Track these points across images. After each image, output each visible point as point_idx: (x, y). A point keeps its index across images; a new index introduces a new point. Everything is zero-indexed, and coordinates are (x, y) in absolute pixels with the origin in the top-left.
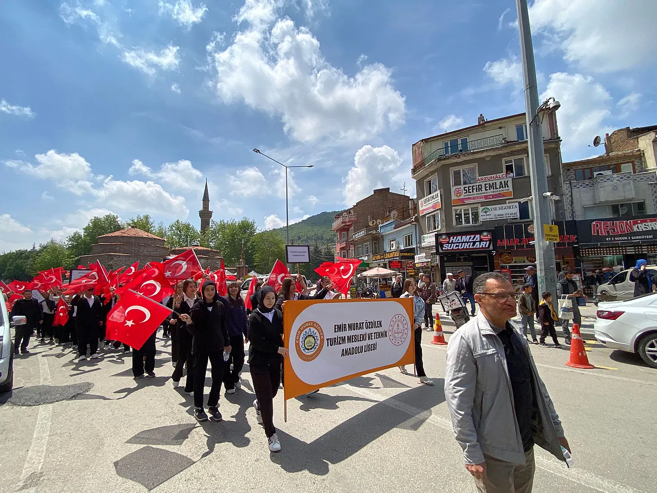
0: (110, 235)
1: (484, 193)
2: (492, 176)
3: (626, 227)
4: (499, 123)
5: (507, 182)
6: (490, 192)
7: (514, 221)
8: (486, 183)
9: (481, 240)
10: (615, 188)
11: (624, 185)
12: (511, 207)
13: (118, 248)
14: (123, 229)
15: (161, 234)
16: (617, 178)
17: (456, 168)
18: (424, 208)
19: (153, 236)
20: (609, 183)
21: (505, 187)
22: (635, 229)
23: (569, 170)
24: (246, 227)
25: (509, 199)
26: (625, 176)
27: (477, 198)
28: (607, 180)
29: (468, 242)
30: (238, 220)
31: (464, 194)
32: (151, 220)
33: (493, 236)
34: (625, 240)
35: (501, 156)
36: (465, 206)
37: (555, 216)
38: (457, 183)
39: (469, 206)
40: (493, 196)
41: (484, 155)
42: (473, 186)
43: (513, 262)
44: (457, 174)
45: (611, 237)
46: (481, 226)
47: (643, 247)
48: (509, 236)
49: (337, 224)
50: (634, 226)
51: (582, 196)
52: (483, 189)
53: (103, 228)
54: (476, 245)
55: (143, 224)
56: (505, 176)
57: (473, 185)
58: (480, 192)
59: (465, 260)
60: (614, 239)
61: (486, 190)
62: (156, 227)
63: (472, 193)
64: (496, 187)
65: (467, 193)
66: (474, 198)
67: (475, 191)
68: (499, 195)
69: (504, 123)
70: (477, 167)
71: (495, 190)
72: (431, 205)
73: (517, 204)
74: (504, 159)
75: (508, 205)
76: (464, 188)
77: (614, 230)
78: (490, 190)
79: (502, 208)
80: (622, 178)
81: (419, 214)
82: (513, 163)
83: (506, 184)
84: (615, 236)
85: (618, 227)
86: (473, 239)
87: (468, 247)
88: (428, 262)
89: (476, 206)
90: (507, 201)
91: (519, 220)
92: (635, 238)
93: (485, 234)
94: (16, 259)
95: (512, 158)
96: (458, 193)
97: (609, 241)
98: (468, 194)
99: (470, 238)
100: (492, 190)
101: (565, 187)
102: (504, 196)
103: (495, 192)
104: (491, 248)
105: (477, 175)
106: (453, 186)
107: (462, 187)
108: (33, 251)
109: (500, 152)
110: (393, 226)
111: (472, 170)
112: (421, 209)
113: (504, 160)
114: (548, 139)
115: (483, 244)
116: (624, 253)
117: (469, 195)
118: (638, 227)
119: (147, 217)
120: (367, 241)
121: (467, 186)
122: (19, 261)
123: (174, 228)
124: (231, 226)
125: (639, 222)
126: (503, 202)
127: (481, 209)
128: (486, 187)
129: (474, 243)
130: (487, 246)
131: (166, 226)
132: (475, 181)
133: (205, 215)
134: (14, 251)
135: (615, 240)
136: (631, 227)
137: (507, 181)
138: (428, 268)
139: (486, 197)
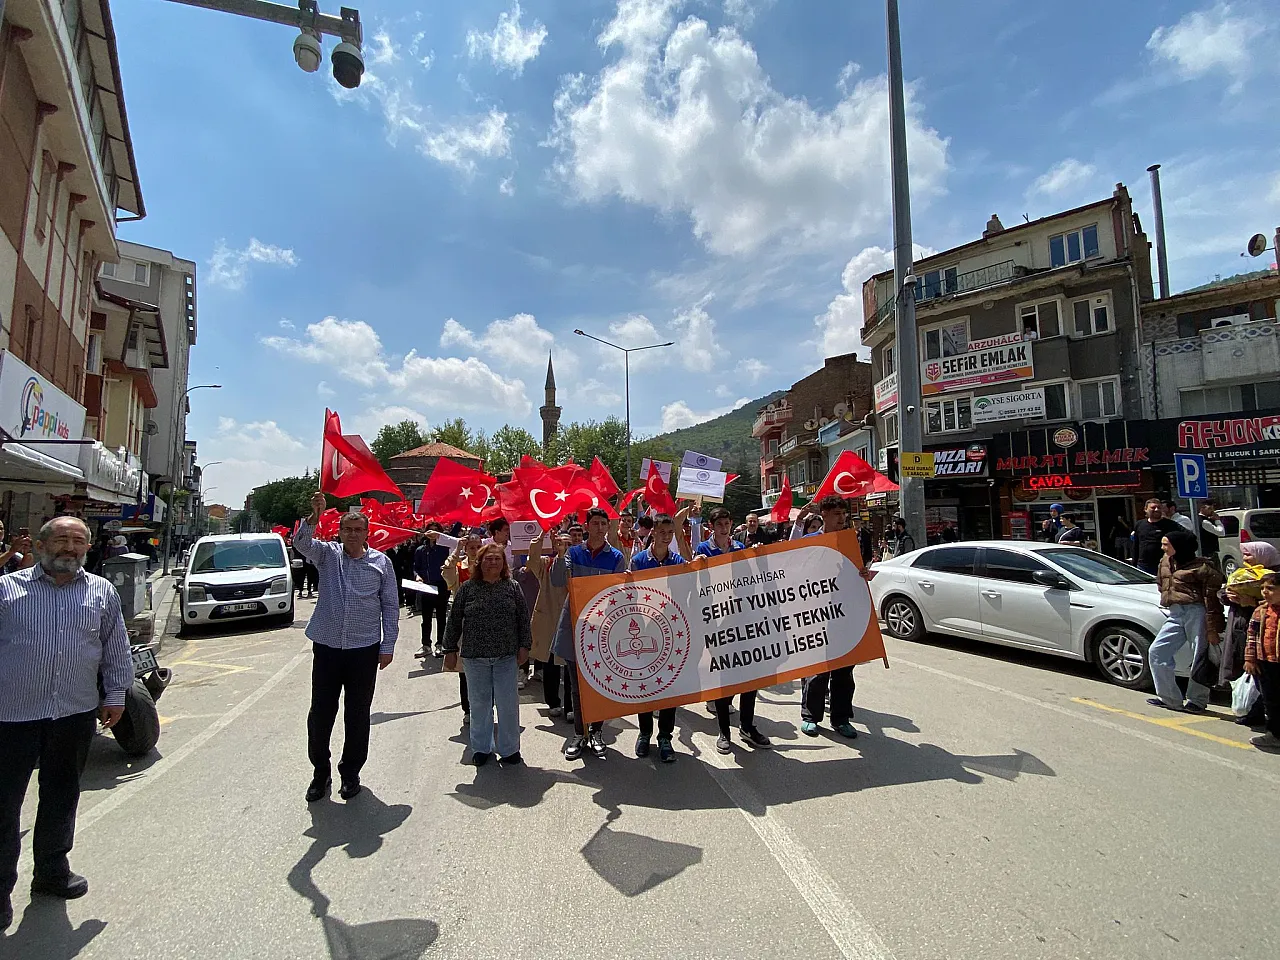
0: (407, 454)
1: (980, 372)
2: (996, 338)
3: (1248, 431)
4: (1018, 236)
5: (1023, 350)
6: (992, 369)
7: (1036, 422)
8: (984, 352)
9: (968, 460)
10: (1238, 353)
11: (1257, 347)
12: (1031, 397)
13: (417, 475)
14: (426, 443)
15: (482, 449)
16: (1244, 334)
17: (931, 328)
18: (882, 399)
19: (466, 454)
20: (1226, 342)
21: (1019, 359)
22: (1267, 434)
23: (1163, 316)
24: (613, 433)
25: (1027, 381)
26: (1260, 328)
27: (968, 381)
28: (1222, 337)
29: (944, 464)
30: (601, 421)
31: (943, 375)
32: (466, 427)
33: (989, 452)
34: (1245, 457)
35: (1014, 300)
36: (945, 397)
37: (1121, 410)
38: (933, 354)
39: (953, 396)
40: (997, 377)
41: (981, 300)
42: (959, 360)
43: (1038, 498)
44: (933, 337)
45: (1218, 450)
46: (975, 432)
47: (1267, 471)
48: (1020, 452)
49: (759, 425)
50: (1264, 430)
51: (1178, 368)
52: (979, 365)
53: (397, 442)
54: (958, 468)
55: (453, 435)
56: (1019, 337)
57: (959, 357)
58: (973, 370)
59: (947, 495)
60: (1224, 455)
61: (983, 365)
62: (474, 438)
63: (958, 372)
64: (1002, 359)
65: (948, 372)
66: (961, 382)
67: (963, 367)
68: (1009, 374)
69: (1022, 234)
70: (968, 322)
71: (1000, 365)
72: (889, 395)
73: (1042, 391)
74: (1017, 306)
75: (1025, 392)
76: (944, 363)
77: (1223, 438)
78: (991, 365)
79: (1013, 399)
80: (1253, 332)
81: (875, 412)
82: (1037, 313)
83: (1021, 354)
84: (1224, 450)
85: (1232, 433)
86: (954, 457)
87: (944, 473)
88: (882, 498)
89: (964, 395)
90: (1023, 385)
91: (1046, 421)
92: (1266, 452)
93: (975, 448)
94: (285, 492)
95: (1035, 303)
96: (934, 373)
97: (1213, 459)
98: (950, 373)
99: (948, 455)
100: (994, 365)
101: (1143, 353)
102: (1017, 376)
103: (1001, 368)
104: (986, 473)
105: (969, 338)
106: (924, 360)
107: (940, 362)
108: (306, 480)
109: (1012, 293)
110: (838, 432)
111: (960, 330)
112: (877, 401)
113: (1018, 308)
114: (1109, 259)
115: (971, 467)
116: (1261, 481)
117: (953, 376)
118: (1272, 432)
119: (459, 423)
120: (801, 459)
121: (949, 359)
122: (288, 495)
123: (501, 439)
124: (589, 432)
125: (1275, 420)
126: (1016, 387)
127: (974, 400)
128: (983, 361)
129: (955, 464)
130: (978, 470)
131: (489, 436)
132: (965, 350)
133: (550, 413)
134: (281, 480)
135: (1224, 457)
136: (1257, 430)
137: (1024, 348)
138: (882, 509)
139: (984, 379)
